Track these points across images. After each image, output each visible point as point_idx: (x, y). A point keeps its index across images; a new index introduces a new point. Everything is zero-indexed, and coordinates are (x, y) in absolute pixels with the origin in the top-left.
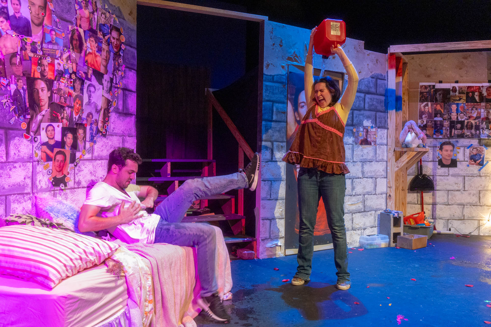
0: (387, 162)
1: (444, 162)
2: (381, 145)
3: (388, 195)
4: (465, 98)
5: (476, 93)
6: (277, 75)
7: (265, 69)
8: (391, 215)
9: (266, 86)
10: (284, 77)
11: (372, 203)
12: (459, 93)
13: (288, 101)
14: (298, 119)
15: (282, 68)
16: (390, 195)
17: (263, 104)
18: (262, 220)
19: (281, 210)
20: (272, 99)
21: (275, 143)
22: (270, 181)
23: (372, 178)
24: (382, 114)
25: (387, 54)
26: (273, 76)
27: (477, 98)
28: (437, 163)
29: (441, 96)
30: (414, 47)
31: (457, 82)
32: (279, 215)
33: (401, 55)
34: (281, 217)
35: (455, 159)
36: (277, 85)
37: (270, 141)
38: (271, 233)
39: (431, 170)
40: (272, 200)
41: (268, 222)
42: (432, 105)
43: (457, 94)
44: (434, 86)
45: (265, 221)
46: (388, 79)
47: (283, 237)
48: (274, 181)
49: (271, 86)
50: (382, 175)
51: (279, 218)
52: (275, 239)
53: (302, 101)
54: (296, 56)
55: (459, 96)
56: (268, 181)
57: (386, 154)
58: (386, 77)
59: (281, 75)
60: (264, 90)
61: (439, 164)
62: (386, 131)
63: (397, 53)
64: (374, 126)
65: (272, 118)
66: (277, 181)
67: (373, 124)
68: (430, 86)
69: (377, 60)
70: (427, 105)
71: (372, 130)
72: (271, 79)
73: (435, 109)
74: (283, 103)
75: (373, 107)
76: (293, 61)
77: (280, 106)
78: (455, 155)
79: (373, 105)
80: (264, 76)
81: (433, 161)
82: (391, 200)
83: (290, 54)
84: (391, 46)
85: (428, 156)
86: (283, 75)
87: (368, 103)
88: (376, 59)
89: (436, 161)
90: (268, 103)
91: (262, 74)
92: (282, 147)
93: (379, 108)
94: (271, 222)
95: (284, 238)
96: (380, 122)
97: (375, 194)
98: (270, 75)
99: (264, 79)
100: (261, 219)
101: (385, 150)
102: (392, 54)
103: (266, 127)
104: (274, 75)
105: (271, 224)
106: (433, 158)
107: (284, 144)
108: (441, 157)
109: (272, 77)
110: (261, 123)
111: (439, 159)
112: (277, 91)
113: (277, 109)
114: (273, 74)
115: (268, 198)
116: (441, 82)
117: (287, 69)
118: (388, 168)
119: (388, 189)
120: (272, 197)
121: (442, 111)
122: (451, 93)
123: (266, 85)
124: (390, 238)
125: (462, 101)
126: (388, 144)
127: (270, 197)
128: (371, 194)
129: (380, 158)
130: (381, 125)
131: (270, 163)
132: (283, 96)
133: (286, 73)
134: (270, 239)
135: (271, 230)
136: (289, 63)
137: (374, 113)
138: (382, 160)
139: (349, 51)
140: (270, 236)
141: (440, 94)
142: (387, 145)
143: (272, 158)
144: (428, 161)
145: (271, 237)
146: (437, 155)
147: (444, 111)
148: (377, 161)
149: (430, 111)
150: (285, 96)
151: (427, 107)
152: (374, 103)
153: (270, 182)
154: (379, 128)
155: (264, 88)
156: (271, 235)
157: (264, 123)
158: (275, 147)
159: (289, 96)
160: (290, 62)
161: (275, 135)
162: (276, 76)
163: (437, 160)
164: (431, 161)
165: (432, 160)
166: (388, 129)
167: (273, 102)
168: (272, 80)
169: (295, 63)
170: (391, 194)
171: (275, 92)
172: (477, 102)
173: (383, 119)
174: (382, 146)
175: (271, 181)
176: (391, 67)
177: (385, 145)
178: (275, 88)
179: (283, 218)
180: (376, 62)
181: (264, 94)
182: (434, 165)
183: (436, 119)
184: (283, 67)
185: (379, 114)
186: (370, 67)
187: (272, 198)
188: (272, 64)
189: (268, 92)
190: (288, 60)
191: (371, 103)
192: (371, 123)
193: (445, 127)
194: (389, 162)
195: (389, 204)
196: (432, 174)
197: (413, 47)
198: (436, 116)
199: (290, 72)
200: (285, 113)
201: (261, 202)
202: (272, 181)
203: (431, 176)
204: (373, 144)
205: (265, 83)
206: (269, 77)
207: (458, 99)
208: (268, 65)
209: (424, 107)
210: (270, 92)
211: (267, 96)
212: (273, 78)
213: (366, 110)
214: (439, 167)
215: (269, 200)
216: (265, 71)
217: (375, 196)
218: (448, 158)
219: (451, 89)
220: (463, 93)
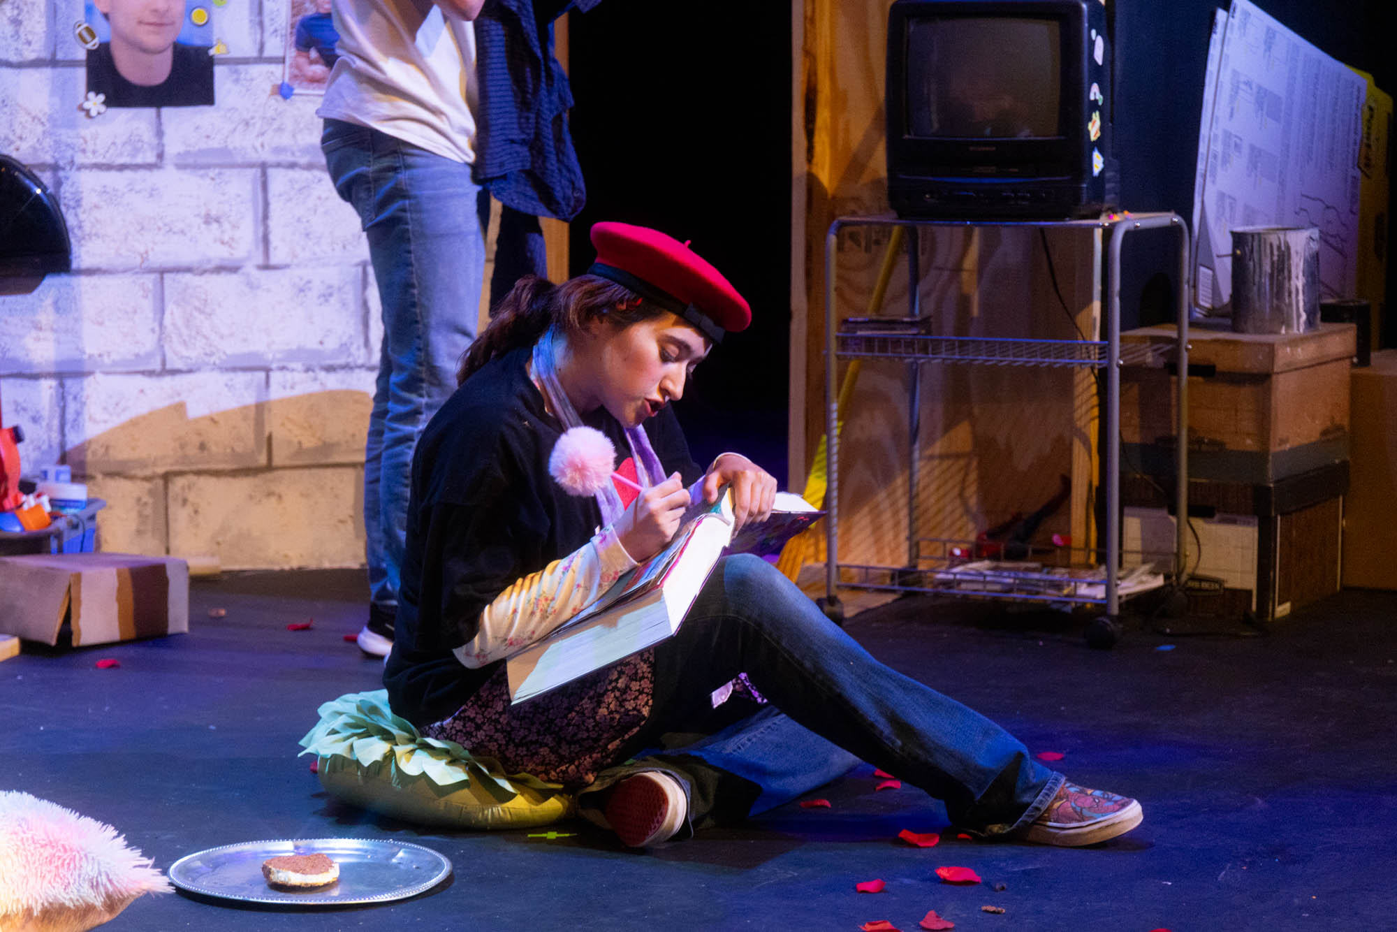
1: (130, 67)
28: (81, 74)
35: (198, 42)
39: (40, 129)
61: (95, 84)
78: (199, 16)
81: (53, 63)
85: (16, 22)
89: (73, 64)
106: (54, 38)
108: (104, 32)
111: (93, 44)
144: (14, 58)
146: (80, 15)
163: (81, 55)
164: (36, 64)
165: (45, 55)
182: (60, 90)
196: (48, 159)
203: (43, 166)
214: (95, 102)
218: (151, 39)
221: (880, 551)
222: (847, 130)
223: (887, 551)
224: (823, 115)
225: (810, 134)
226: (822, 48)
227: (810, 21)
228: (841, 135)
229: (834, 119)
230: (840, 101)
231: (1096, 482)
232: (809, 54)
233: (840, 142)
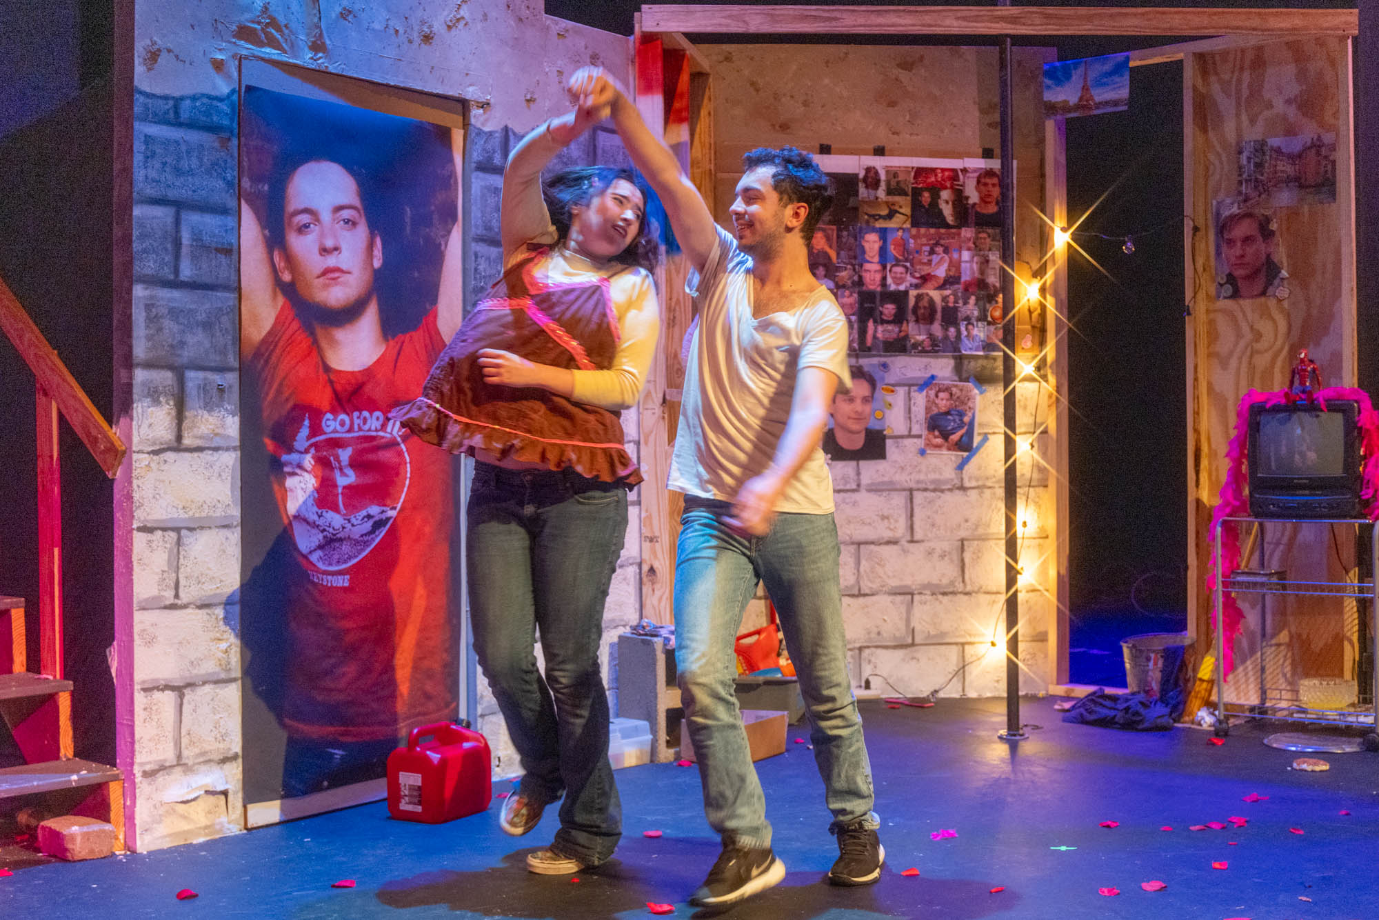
0: (638, 443)
1: (843, 440)
3: (645, 568)
4: (907, 210)
5: (945, 194)
6: (194, 98)
7: (139, 69)
8: (658, 642)
9: (148, 139)
10: (224, 107)
12: (890, 192)
13: (245, 207)
14: (287, 277)
15: (212, 71)
16: (652, 570)
17: (137, 211)
18: (145, 690)
19: (224, 645)
20: (172, 194)
21: (190, 374)
22: (173, 529)
25: (632, 38)
26: (178, 101)
27: (947, 211)
30: (730, 17)
31: (880, 151)
32: (217, 669)
33: (685, 44)
34: (223, 676)
35: (877, 427)
36: (193, 137)
37: (170, 367)
38: (185, 741)
40: (185, 607)
41: (168, 698)
43: (881, 193)
45: (157, 695)
47: (235, 757)
48: (191, 529)
49: (166, 143)
51: (215, 678)
52: (204, 768)
53: (302, 206)
54: (273, 23)
55: (887, 203)
56: (164, 529)
59: (209, 97)
60: (138, 158)
63: (669, 34)
65: (176, 271)
66: (202, 528)
69: (594, 58)
72: (167, 112)
74: (223, 211)
76: (261, 44)
77: (210, 222)
78: (878, 414)
80: (139, 100)
82: (657, 586)
83: (248, 16)
84: (645, 7)
86: (221, 100)
88: (590, 52)
90: (158, 212)
91: (130, 90)
92: (221, 389)
94: (182, 696)
95: (240, 760)
98: (166, 98)
99: (137, 109)
100: (137, 687)
102: (649, 39)
103: (148, 307)
104: (182, 98)
105: (181, 705)
107: (232, 379)
109: (171, 103)
110: (130, 291)
112: (194, 162)
113: (197, 238)
114: (177, 94)
115: (167, 603)
116: (825, 150)
117: (236, 74)
119: (647, 545)
120: (181, 594)
121: (833, 254)
122: (862, 190)
123: (146, 136)
124: (654, 731)
125: (898, 219)
127: (177, 596)
131: (170, 456)
132: (220, 184)
133: (233, 91)
134: (179, 769)
135: (184, 732)
136: (244, 52)
139: (485, 15)
140: (179, 757)
143: (179, 437)
145: (184, 761)
147: (838, 254)
150: (229, 184)
153: (173, 535)
155: (138, 146)
156: (185, 753)
157: (139, 291)
158: (194, 393)
159: (246, 183)
160: (246, 48)
161: (191, 339)
162: (188, 102)
167: (179, 205)
168: (172, 115)
169: (268, 50)
170: (656, 565)
171: (184, 164)
172: (948, 226)
175: (177, 530)
176: (647, 87)
178: (183, 148)
179: (234, 680)
181: (139, 174)
184: (218, 66)
186: (566, 80)
187: (185, 597)
188: (169, 51)
189: (158, 165)
190: (241, 39)
194: (646, 443)
195: (651, 601)
197: (724, 14)
199: (249, 89)
200: (231, 252)
201: (138, 617)
202: (184, 532)
205: (142, 129)
206: (161, 102)
207: (885, 212)
208: (153, 56)
210: (164, 164)
211: (154, 180)
212: (176, 108)
215: (173, 607)
216: (142, 78)
218: (854, 426)
219: (861, 175)
220: (900, 192)
221: (1237, 695)
222: (1217, 469)
223: (1242, 694)
224: (1204, 463)
225: (1197, 472)
226: (1203, 427)
227: (1197, 413)
228: (1214, 473)
229: (1210, 464)
230: (1213, 454)
231: (1357, 658)
232: (1196, 431)
233: (1214, 478)
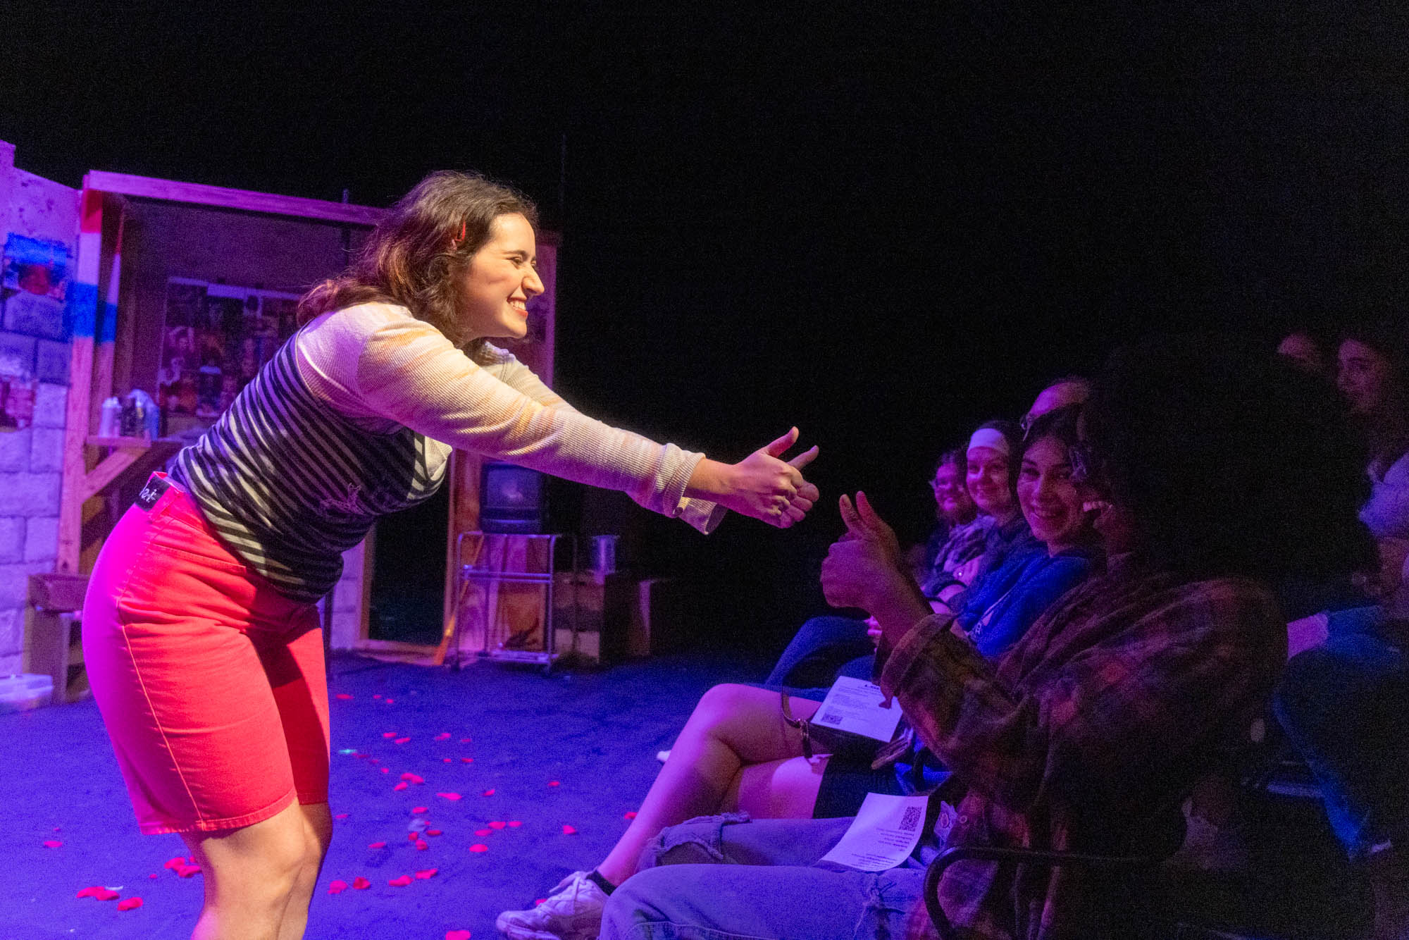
0: (61, 474)
2: (48, 428)
3: (60, 563)
4: (276, 326)
11: (11, 587)
16: (65, 565)
23: (13, 517)
24: (56, 346)
25: (79, 191)
29: (221, 314)
30: (156, 187)
31: (259, 286)
42: (196, 335)
43: (259, 313)
44: (204, 290)
46: (78, 254)
50: (45, 510)
55: (262, 320)
57: (59, 453)
58: (74, 249)
62: (63, 391)
63: (111, 193)
64: (28, 375)
67: (26, 368)
68: (194, 288)
69: (50, 203)
70: (184, 334)
71: (21, 387)
73: (204, 346)
75: (28, 325)
79: (29, 318)
84: (93, 172)
87: (15, 311)
88: (47, 198)
93: (47, 327)
96: (49, 368)
97: (22, 562)
101: (59, 444)
102: (93, 195)
116: (221, 281)
118: (65, 491)
119: (62, 548)
121: (221, 351)
122: (246, 312)
125: (268, 333)
126: (69, 426)
128: (9, 563)
129: (43, 463)
130: (48, 375)
137: (29, 341)
138: (47, 469)
141: (218, 311)
142: (64, 428)
147: (225, 351)
148: (30, 471)
149: (192, 347)
151: (183, 340)
152: (34, 314)
154: (43, 381)
166: (69, 386)
170: (70, 561)
173: (57, 360)
174: (49, 432)
176: (90, 226)
177: (60, 428)
180: (44, 207)
183: (205, 369)
185: (44, 345)
186: (26, 216)
191: (23, 314)
192: (21, 367)
193: (226, 391)
194: (68, 474)
197: (151, 184)
198: (204, 363)
204: (21, 423)
207: (261, 326)
209: (178, 336)
213: (7, 331)
217: (21, 567)
219: (245, 301)
220: (272, 314)
225: (456, 504)
226: (461, 476)
232: (456, 478)
